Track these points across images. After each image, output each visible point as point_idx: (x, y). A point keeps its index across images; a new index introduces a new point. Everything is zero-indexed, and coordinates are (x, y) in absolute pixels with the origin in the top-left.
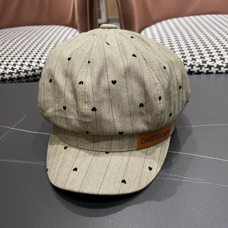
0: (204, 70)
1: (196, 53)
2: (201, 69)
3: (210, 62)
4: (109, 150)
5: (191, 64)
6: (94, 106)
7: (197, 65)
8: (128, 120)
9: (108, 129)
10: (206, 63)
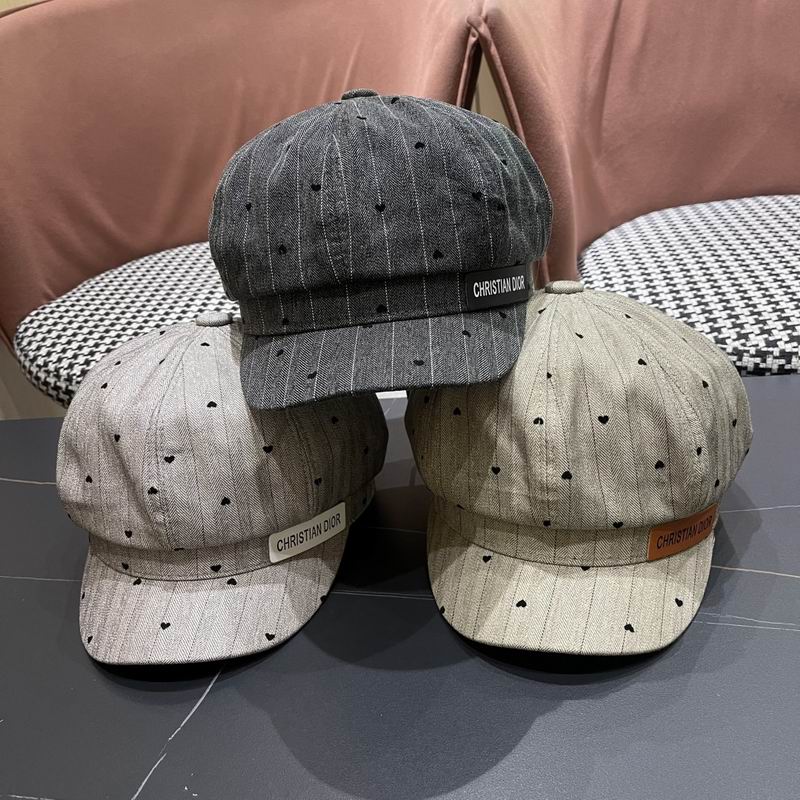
0: (772, 363)
1: (747, 319)
2: (764, 361)
3: (786, 342)
4: (589, 563)
5: (735, 349)
6: (567, 469)
7: (753, 351)
8: (633, 496)
9: (591, 516)
10: (777, 346)
